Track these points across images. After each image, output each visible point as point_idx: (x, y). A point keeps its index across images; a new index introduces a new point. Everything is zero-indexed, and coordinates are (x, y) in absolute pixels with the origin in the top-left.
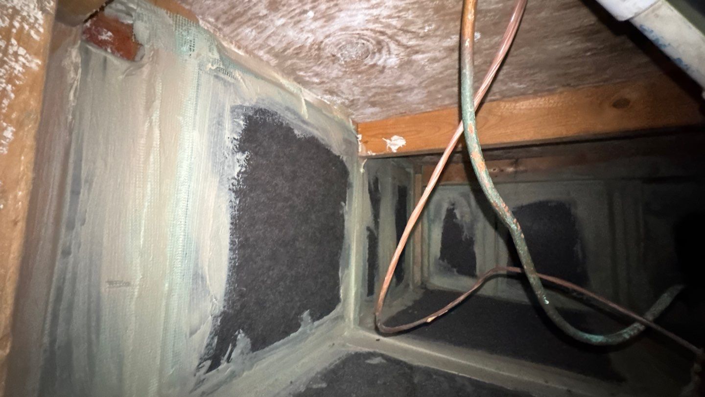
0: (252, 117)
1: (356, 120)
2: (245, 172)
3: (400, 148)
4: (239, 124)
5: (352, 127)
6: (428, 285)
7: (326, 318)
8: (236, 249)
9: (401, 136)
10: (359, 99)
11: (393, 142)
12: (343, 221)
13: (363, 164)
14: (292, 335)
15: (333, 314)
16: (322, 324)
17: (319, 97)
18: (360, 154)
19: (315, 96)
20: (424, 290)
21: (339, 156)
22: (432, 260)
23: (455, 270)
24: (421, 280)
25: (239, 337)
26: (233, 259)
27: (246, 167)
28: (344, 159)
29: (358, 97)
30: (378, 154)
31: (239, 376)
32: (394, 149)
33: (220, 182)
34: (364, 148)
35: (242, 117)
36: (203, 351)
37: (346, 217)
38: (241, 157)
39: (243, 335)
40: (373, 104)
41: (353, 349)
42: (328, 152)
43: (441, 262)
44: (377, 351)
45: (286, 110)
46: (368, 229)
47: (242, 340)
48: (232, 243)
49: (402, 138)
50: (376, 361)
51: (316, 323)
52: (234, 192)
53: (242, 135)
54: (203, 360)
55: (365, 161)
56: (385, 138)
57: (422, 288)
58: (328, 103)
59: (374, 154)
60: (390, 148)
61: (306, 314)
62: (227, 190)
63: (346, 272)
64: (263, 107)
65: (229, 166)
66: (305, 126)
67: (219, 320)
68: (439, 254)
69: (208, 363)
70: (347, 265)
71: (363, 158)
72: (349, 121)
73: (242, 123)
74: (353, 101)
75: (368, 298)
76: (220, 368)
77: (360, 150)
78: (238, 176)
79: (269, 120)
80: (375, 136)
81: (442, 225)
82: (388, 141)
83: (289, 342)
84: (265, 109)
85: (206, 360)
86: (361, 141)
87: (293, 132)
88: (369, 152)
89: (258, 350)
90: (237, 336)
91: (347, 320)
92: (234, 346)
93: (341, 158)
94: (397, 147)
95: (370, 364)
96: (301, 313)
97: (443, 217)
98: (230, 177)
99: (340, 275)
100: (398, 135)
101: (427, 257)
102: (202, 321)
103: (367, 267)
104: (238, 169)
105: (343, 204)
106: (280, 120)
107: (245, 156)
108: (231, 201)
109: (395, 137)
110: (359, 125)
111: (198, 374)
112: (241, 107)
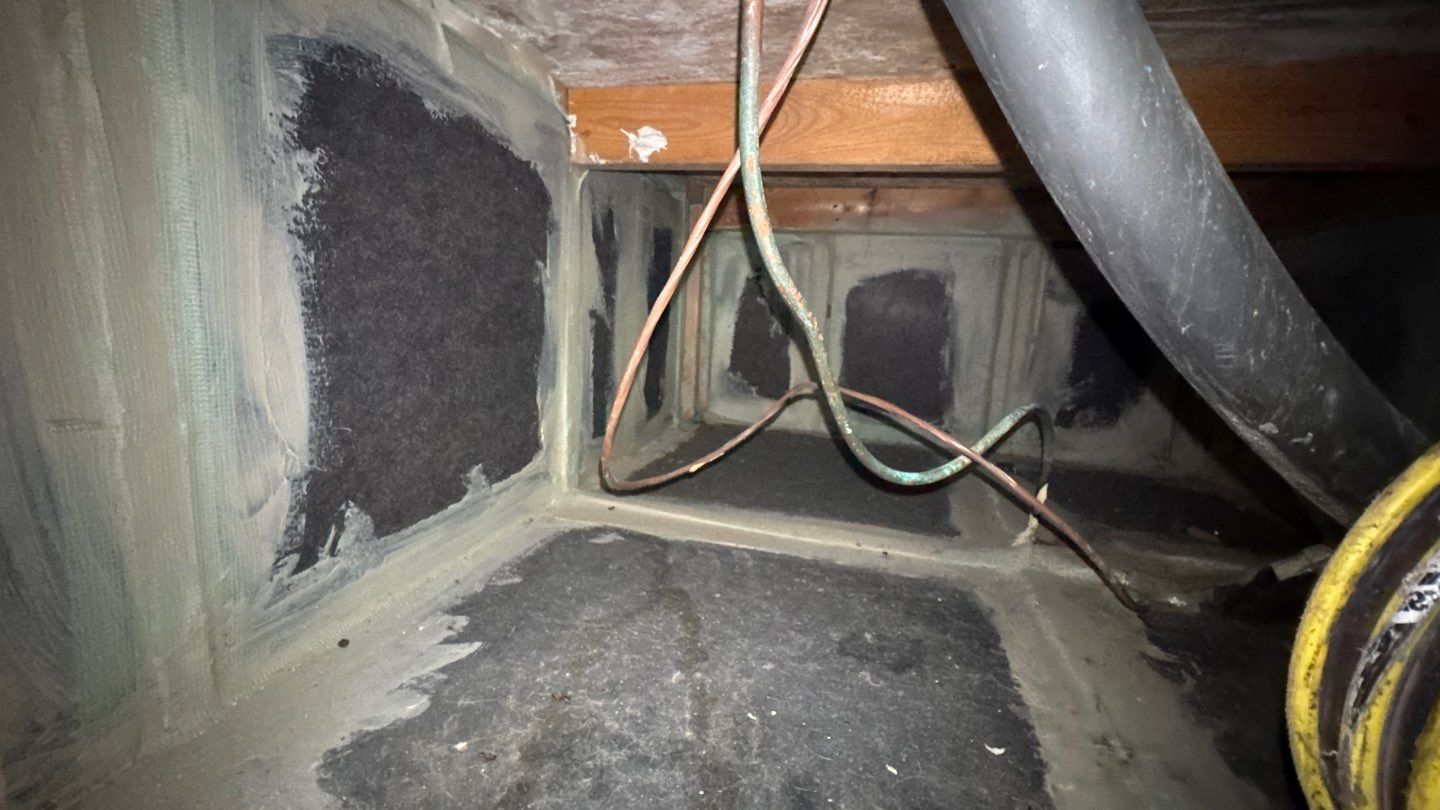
0: (321, 65)
1: (562, 79)
2: (321, 194)
3: (654, 154)
4: (292, 81)
5: (555, 96)
6: (706, 416)
7: (514, 477)
8: (321, 354)
9: (658, 130)
10: (567, 37)
11: (641, 140)
12: (542, 297)
13: (581, 180)
14: (453, 507)
15: (527, 470)
16: (507, 488)
17: (476, 21)
18: (573, 159)
19: (466, 17)
20: (698, 426)
21: (528, 163)
22: (715, 372)
23: (754, 389)
24: (695, 407)
25: (348, 513)
26: (318, 373)
27: (321, 183)
28: (540, 169)
29: (567, 32)
30: (610, 162)
31: (357, 577)
32: (644, 156)
33: (265, 215)
34: (583, 147)
35: (297, 65)
36: (280, 539)
37: (547, 290)
38: (307, 159)
39: (356, 510)
40: (601, 52)
41: (566, 524)
42: (504, 153)
43: (731, 374)
44: (610, 524)
45: (401, 51)
46: (593, 314)
47: (356, 519)
48: (311, 342)
49: (660, 133)
50: (608, 538)
51: (497, 486)
52: (300, 237)
53: (301, 107)
54: (281, 554)
55: (585, 173)
56: (625, 129)
57: (695, 422)
58: (499, 35)
59: (603, 162)
60: (635, 154)
61: (475, 472)
62: (284, 233)
63: (550, 395)
64: (343, 40)
65: (281, 181)
66: (447, 92)
67: (305, 485)
68: (727, 362)
69: (295, 558)
70: (552, 383)
71: (582, 167)
72: (548, 84)
73: (299, 79)
74: (554, 39)
75: (594, 442)
76: (318, 565)
77: (573, 150)
78: (305, 202)
79: (362, 73)
80: (603, 122)
81: (735, 307)
82: (632, 136)
83: (446, 519)
84: (350, 48)
85: (288, 553)
86: (574, 130)
87: (423, 105)
88: (592, 157)
89: (387, 533)
90: (343, 512)
91: (554, 480)
92: (341, 528)
93: (532, 166)
94: (649, 152)
95: (596, 545)
96: (466, 469)
97: (739, 293)
98: (287, 206)
99: (539, 400)
100: (653, 127)
101: (706, 367)
102: (271, 488)
103: (592, 386)
104: (302, 188)
105: (540, 264)
106: (390, 75)
107: (316, 157)
108: (296, 257)
109: (645, 130)
110: (570, 91)
111: (276, 577)
112: (292, 39)
